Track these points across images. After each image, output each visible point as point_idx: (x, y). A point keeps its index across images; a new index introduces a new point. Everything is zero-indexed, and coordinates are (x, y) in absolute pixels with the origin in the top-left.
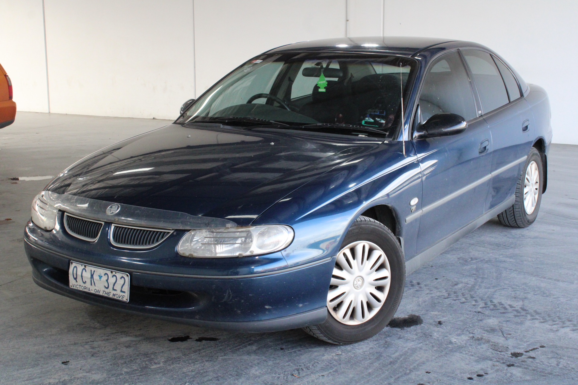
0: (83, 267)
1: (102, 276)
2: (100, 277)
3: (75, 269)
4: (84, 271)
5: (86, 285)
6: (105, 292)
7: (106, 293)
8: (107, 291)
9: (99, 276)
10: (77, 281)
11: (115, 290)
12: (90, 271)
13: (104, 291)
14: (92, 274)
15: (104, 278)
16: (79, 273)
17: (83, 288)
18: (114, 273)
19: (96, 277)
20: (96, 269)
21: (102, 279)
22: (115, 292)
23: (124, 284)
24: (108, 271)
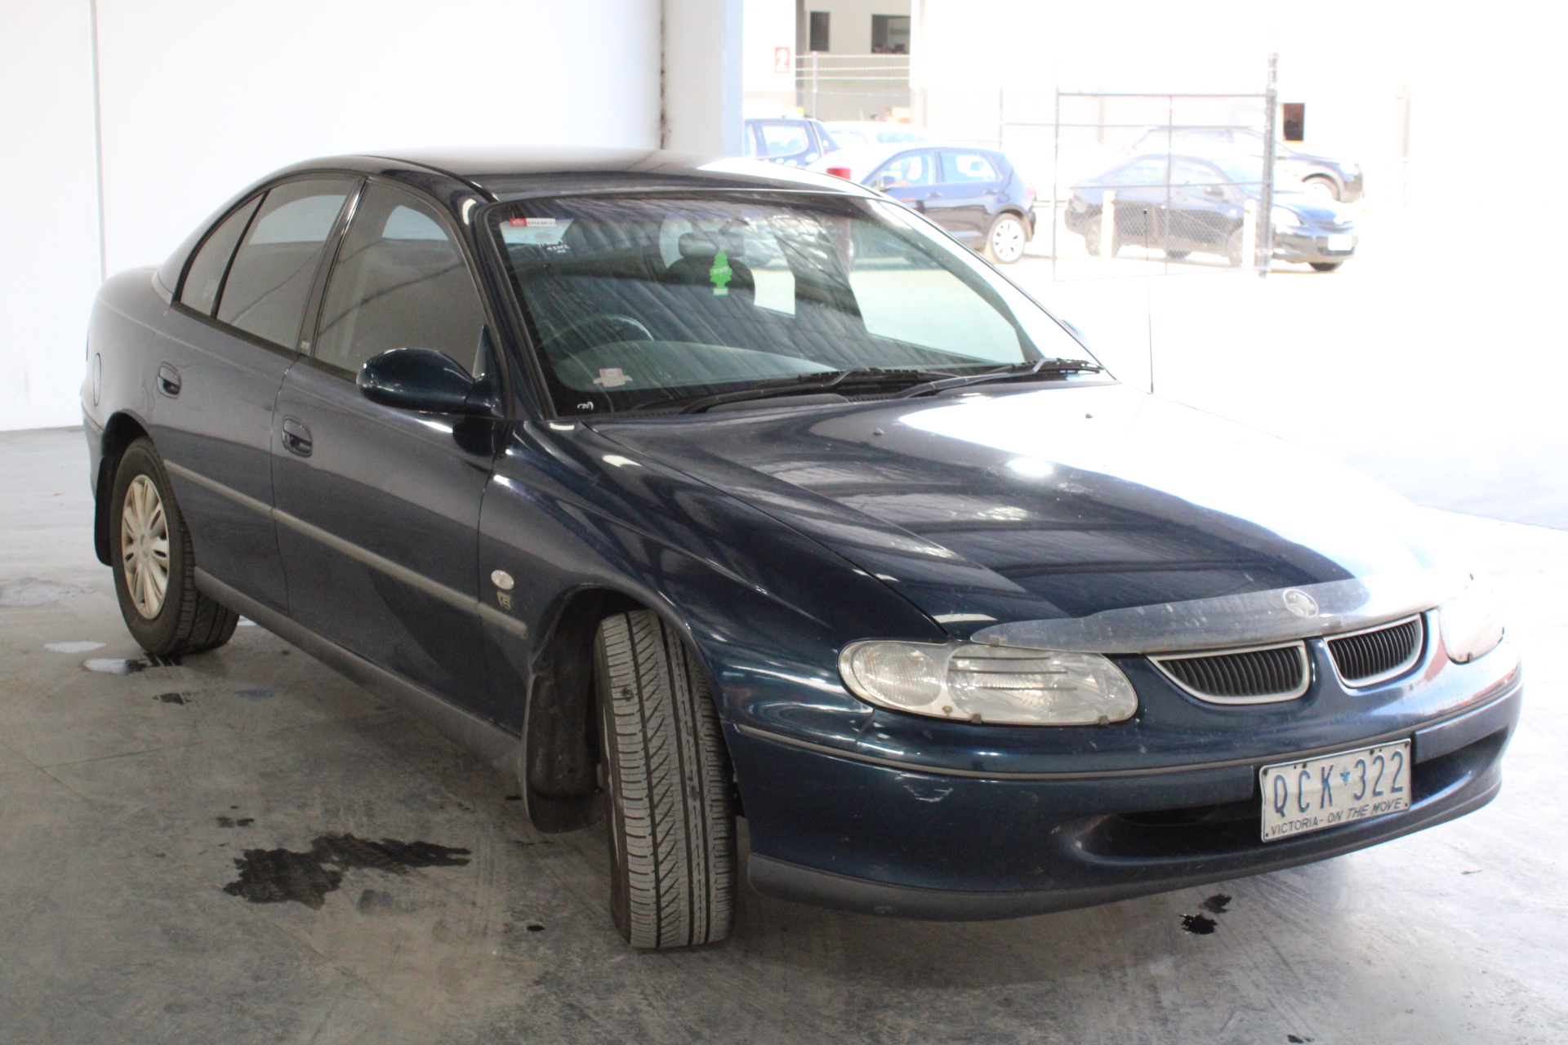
0: (1300, 768)
1: (1348, 774)
2: (1345, 775)
3: (1280, 783)
4: (1304, 777)
5: (1309, 814)
6: (1353, 811)
7: (1356, 812)
8: (1358, 804)
9: (1342, 775)
10: (1283, 815)
11: (1380, 793)
12: (1321, 771)
13: (1351, 810)
14: (1325, 776)
15: (1355, 775)
16: (1293, 789)
17: (1298, 825)
18: (1377, 753)
19: (1335, 781)
20: (1335, 759)
21: (1350, 778)
22: (1378, 800)
23: (1399, 770)
24: (1363, 753)
